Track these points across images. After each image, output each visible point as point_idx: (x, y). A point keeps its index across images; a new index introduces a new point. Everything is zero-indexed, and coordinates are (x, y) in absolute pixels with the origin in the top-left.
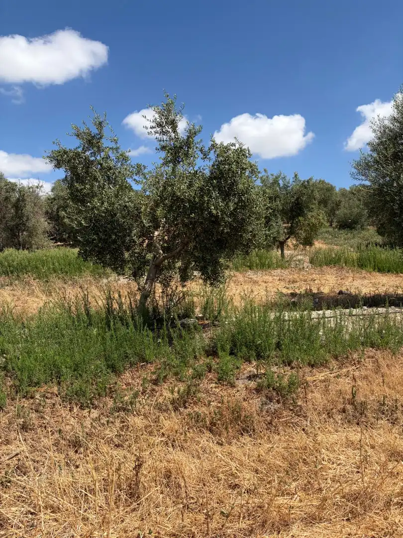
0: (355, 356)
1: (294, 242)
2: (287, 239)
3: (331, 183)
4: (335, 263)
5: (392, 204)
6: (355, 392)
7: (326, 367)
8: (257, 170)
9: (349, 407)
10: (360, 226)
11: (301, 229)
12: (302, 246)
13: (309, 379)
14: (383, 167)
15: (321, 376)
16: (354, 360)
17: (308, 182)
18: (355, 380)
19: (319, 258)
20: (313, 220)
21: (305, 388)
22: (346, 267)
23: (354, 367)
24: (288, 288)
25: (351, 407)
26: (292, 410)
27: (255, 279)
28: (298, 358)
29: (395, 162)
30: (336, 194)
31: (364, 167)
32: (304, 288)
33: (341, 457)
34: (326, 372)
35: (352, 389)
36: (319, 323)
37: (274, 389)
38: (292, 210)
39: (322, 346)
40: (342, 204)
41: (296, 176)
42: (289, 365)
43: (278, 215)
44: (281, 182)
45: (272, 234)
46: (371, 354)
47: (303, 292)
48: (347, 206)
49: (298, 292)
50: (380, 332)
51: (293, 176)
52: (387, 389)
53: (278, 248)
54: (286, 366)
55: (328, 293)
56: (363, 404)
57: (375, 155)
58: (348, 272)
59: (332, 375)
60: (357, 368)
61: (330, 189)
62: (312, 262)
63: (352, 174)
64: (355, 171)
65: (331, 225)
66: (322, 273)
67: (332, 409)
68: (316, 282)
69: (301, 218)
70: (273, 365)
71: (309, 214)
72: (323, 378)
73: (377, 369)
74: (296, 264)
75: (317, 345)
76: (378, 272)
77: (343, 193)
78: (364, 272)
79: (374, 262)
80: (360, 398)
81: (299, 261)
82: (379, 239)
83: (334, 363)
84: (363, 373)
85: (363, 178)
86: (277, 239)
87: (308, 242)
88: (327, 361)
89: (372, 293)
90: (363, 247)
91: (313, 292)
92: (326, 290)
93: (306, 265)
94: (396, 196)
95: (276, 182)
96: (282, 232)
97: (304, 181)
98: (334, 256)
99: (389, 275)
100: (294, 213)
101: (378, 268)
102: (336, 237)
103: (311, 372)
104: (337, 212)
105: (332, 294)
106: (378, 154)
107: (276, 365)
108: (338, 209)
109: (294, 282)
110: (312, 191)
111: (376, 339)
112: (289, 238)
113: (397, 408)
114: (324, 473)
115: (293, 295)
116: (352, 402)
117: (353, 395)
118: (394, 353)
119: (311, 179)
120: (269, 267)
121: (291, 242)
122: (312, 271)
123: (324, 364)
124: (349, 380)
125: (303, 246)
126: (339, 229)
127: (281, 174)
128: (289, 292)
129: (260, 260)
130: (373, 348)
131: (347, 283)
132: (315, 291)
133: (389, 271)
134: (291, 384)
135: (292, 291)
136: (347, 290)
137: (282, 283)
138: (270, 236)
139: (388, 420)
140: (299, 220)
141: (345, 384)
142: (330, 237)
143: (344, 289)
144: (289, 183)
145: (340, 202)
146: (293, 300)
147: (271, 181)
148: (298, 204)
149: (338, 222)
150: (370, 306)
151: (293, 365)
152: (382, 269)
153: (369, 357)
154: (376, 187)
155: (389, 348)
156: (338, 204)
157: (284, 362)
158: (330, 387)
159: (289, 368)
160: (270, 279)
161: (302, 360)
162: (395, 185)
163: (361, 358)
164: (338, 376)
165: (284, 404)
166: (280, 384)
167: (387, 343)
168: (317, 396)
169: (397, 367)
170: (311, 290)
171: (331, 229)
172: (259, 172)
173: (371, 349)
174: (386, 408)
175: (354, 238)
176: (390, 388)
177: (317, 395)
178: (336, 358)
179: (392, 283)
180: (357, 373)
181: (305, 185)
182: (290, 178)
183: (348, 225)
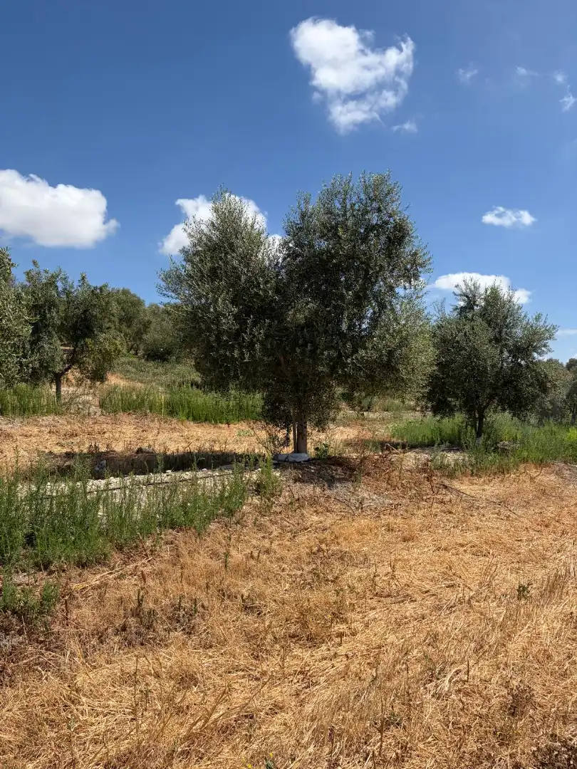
0: (148, 543)
1: (78, 375)
2: (67, 370)
3: (138, 295)
4: (136, 408)
5: (208, 334)
6: (143, 597)
7: (105, 565)
8: (10, 260)
9: (132, 621)
10: (174, 357)
11: (89, 357)
12: (89, 382)
13: (75, 586)
14: (198, 285)
15: (95, 580)
16: (145, 550)
17: (101, 289)
18: (145, 580)
19: (113, 401)
20: (107, 345)
21: (66, 603)
22: (150, 414)
23: (145, 561)
24: (62, 446)
25: (134, 620)
26: (41, 642)
27: (9, 431)
28: (60, 558)
29: (212, 281)
30: (144, 311)
31: (174, 280)
32: (87, 445)
33: (110, 703)
34: (103, 571)
35: (139, 593)
36: (98, 499)
37: (14, 612)
38: (75, 328)
39: (101, 534)
40: (152, 326)
41: (83, 278)
42: (46, 568)
43: (54, 333)
44: (60, 284)
45: (31, 362)
46: (170, 538)
47: (85, 451)
48: (158, 328)
49: (76, 450)
50: (184, 506)
51: (80, 278)
52: (186, 587)
53: (52, 382)
54: (41, 571)
55: (122, 452)
56: (152, 613)
57: (189, 267)
58: (153, 421)
59: (111, 577)
60: (149, 561)
61: (137, 303)
62: (103, 406)
63: (159, 287)
64: (163, 284)
65: (136, 354)
66: (116, 422)
67: (106, 629)
68: (106, 435)
69: (89, 341)
70: (18, 572)
71: (102, 336)
72: (98, 582)
73: (176, 559)
74: (79, 409)
75: (93, 532)
76: (193, 420)
77: (155, 311)
78: (175, 421)
79: (189, 407)
80: (149, 605)
81: (84, 403)
82: (197, 377)
83: (116, 558)
84: (158, 566)
85: (173, 295)
86: (50, 369)
87: (98, 376)
88: (106, 555)
89: (181, 450)
90: (175, 388)
91: (100, 450)
92: (119, 448)
93: (93, 409)
94: (213, 323)
95: (51, 283)
96: (58, 359)
97: (96, 288)
98: (135, 397)
99: (206, 425)
100: (79, 332)
101: (193, 416)
102: (142, 371)
103: (80, 575)
104: (145, 337)
105: (128, 454)
106: (193, 267)
107: (24, 571)
108: (146, 332)
109: (73, 435)
110: (107, 303)
111: (179, 516)
112: (69, 368)
113: (196, 611)
114: (82, 734)
115: (69, 455)
116: (137, 613)
117: (139, 602)
118: (199, 534)
119: (106, 286)
120: (34, 412)
121: (73, 374)
122: (102, 419)
123: (102, 561)
124: (136, 580)
125: (91, 380)
126: (147, 360)
127: (60, 271)
128: (65, 450)
129: (20, 400)
130: (173, 529)
131: (150, 437)
132: (103, 449)
133: (206, 420)
134: (46, 599)
135: (69, 450)
136: (150, 446)
137: (54, 437)
138: (27, 366)
139: (184, 629)
140: (86, 344)
141: (129, 588)
142: (134, 370)
143: (145, 446)
144: (72, 287)
145: (150, 322)
146: (67, 463)
147: (44, 281)
148: (86, 319)
149: (145, 351)
150: (176, 470)
151: (52, 568)
152: (198, 418)
153: (167, 543)
154: (189, 309)
155: (195, 528)
156: (146, 325)
157: (37, 565)
158: (107, 595)
159: (45, 574)
160: (36, 430)
161: (67, 557)
162: (212, 310)
163: (155, 546)
164: (121, 577)
165: (30, 634)
166: (26, 603)
167: (192, 521)
168: (86, 614)
169: (202, 553)
170: (96, 447)
171: (135, 360)
172: (12, 264)
173: (170, 530)
174: (182, 613)
175: (166, 373)
176: (189, 584)
177: (86, 611)
178: (120, 548)
179: (208, 437)
180: (147, 570)
181: (98, 293)
182: (74, 280)
183: (158, 355)
